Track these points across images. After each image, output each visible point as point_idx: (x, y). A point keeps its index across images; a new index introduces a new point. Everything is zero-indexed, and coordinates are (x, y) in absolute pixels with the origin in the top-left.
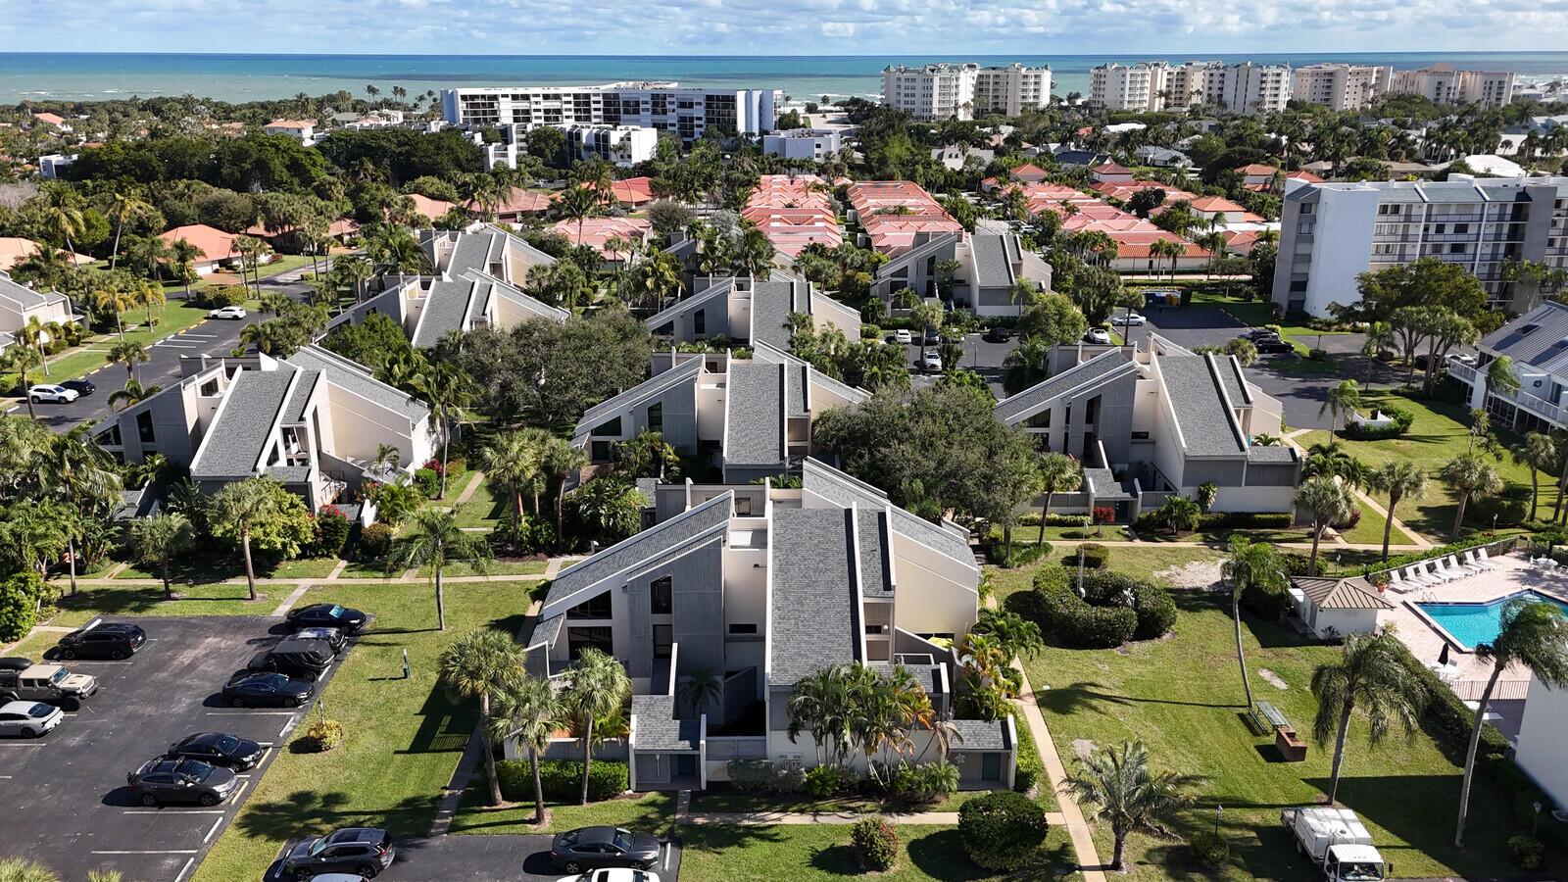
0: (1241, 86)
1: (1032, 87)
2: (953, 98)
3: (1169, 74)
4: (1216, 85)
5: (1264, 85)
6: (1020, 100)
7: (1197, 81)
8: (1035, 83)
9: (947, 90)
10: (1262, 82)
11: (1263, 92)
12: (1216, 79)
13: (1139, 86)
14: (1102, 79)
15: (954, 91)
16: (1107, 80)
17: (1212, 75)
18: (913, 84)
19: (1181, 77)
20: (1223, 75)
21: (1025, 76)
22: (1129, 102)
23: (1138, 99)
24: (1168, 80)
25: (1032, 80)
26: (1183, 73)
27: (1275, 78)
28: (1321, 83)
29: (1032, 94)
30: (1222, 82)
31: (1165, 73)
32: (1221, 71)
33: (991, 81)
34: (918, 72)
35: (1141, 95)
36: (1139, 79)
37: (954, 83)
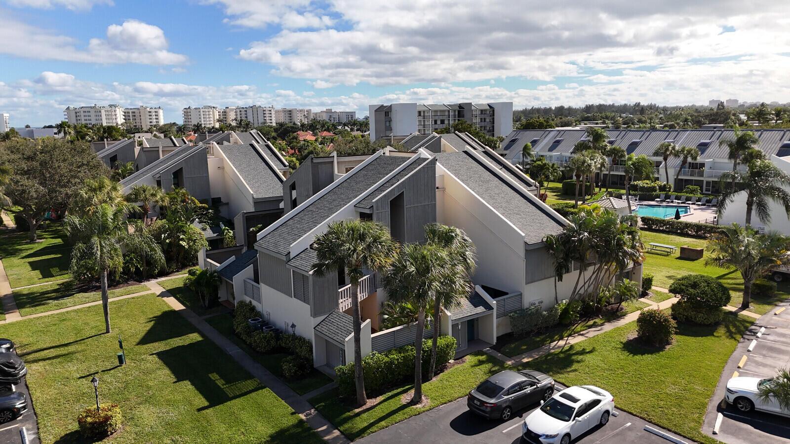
0: (255, 115)
1: (154, 117)
2: (114, 121)
3: (219, 112)
4: (243, 116)
5: (265, 115)
6: (149, 124)
7: (232, 116)
8: (156, 115)
9: (110, 117)
10: (264, 114)
11: (265, 118)
12: (243, 113)
13: (207, 116)
14: (189, 114)
15: (114, 117)
16: (192, 114)
17: (240, 111)
18: (89, 114)
19: (224, 114)
20: (246, 111)
21: (150, 112)
22: (204, 124)
23: (208, 123)
24: (219, 115)
25: (154, 114)
26: (225, 112)
27: (269, 112)
28: (287, 115)
29: (155, 120)
30: (246, 114)
31: (217, 112)
32: (245, 109)
33: (131, 115)
34: (91, 107)
35: (209, 121)
36: (207, 113)
37: (113, 113)
